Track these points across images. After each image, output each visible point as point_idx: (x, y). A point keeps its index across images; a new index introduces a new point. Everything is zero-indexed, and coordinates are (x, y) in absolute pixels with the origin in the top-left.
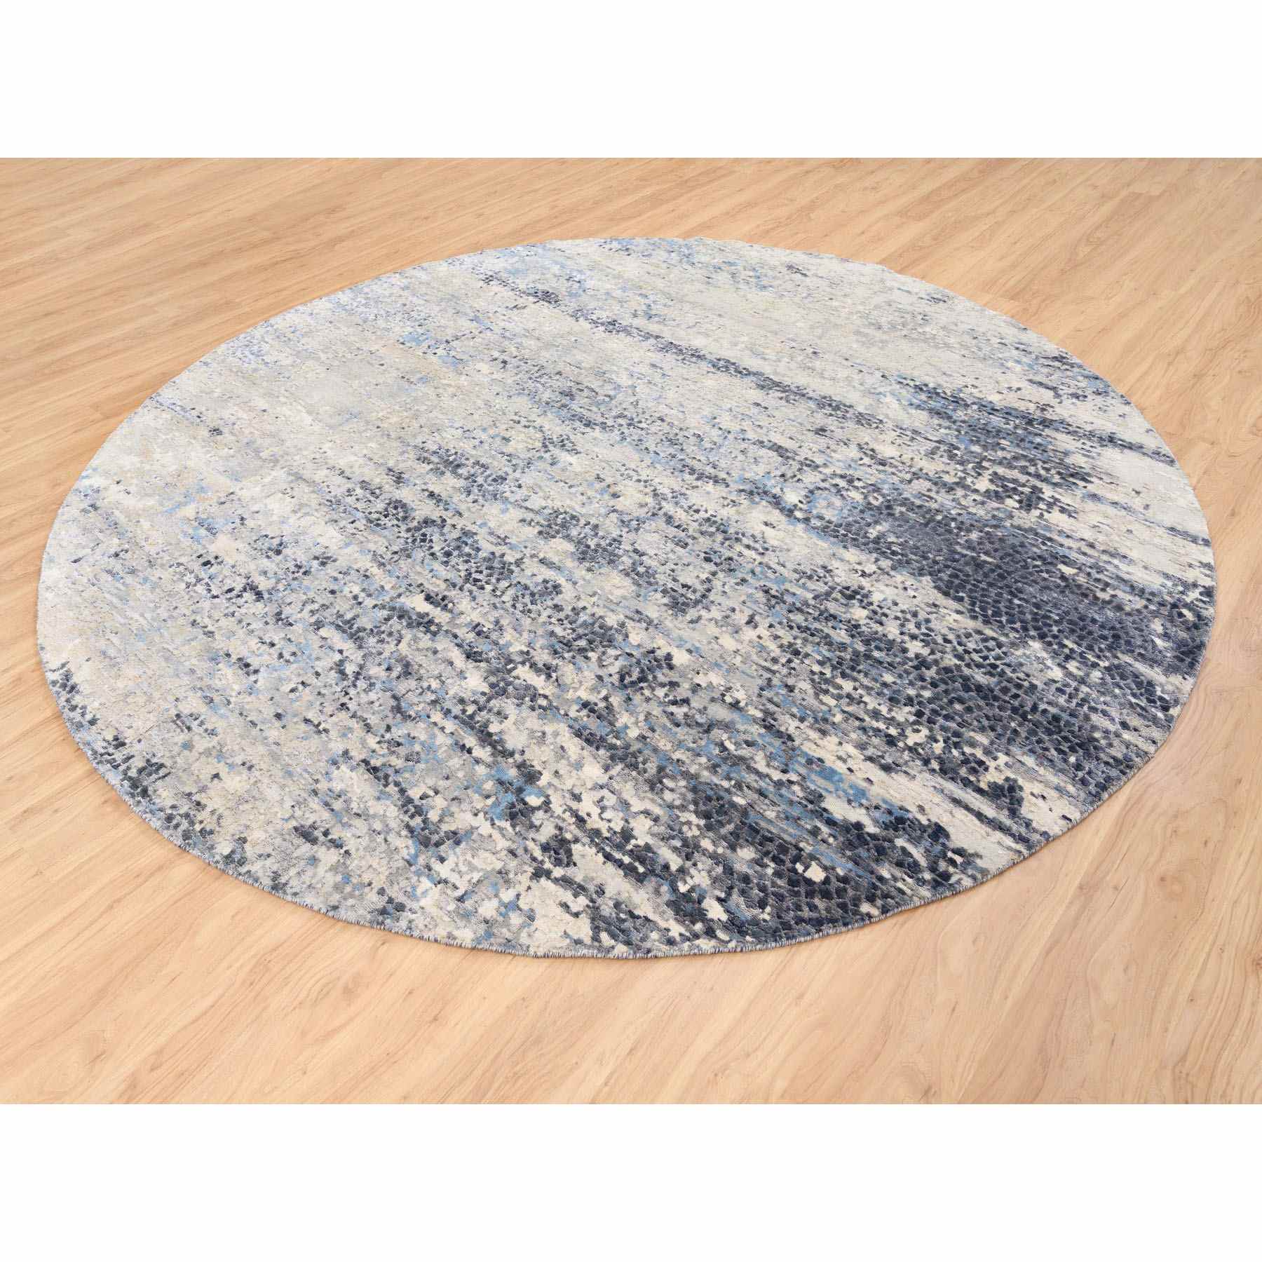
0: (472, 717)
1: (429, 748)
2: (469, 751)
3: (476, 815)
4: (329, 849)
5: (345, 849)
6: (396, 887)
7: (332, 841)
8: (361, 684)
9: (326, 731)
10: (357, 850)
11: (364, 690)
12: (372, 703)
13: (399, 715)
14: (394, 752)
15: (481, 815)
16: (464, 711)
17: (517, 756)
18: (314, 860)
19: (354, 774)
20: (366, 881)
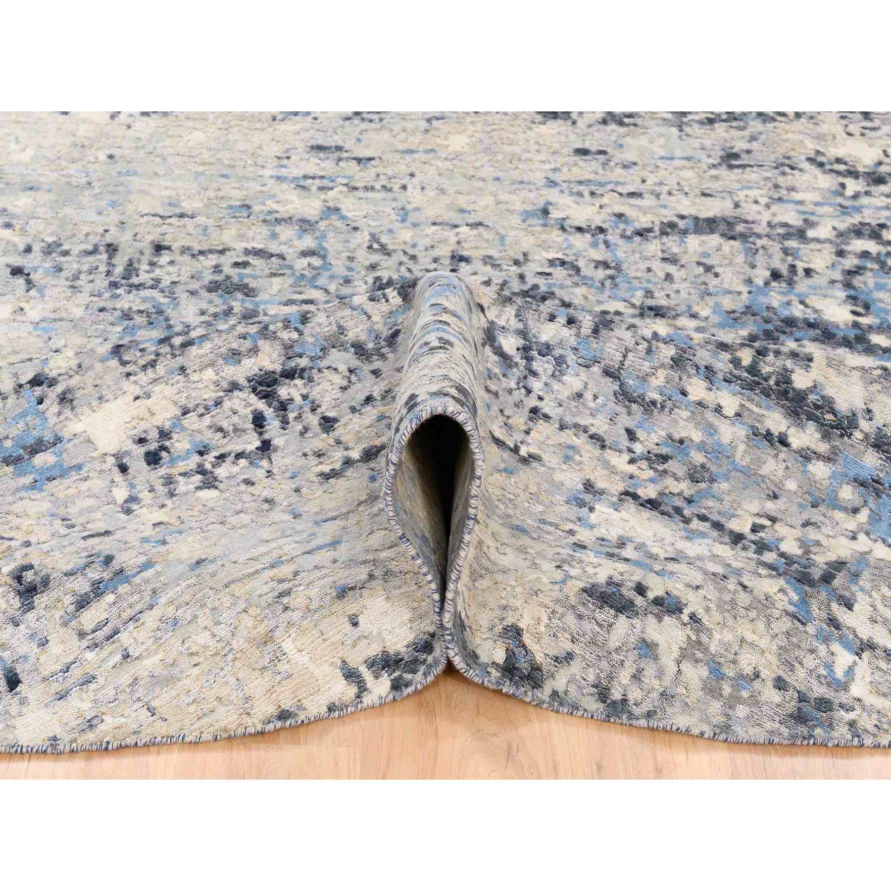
0: (753, 369)
1: (717, 452)
2: (783, 442)
3: (854, 538)
4: (660, 619)
5: (686, 611)
6: (801, 673)
7: (658, 601)
8: (544, 366)
9: (533, 457)
10: (708, 610)
11: (553, 375)
12: (579, 395)
13: (634, 406)
14: (665, 472)
15: (862, 537)
16: (736, 362)
17: (864, 424)
18: (648, 648)
19: (624, 514)
20: (748, 670)
